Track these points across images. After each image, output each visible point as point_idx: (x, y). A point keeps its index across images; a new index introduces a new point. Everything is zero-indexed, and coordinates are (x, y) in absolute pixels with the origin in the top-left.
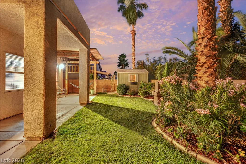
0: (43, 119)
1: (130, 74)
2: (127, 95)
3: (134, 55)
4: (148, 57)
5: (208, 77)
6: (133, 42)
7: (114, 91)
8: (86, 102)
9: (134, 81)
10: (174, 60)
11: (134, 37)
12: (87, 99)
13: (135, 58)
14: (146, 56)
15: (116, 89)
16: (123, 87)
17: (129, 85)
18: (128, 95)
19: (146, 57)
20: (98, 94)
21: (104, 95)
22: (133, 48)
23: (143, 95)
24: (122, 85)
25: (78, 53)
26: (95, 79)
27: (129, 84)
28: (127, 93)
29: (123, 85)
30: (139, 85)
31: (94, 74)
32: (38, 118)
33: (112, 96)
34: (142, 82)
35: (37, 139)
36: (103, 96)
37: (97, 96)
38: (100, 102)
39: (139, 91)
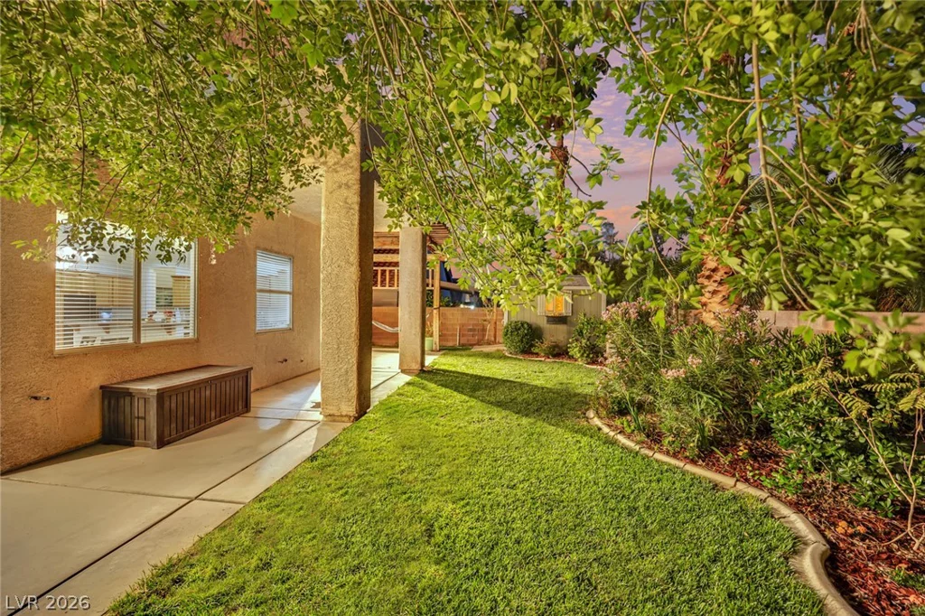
0: (355, 382)
2: (533, 353)
5: (721, 303)
7: (495, 342)
8: (416, 367)
9: (557, 314)
12: (419, 360)
15: (500, 338)
16: (523, 331)
17: (542, 326)
18: (537, 355)
20: (444, 349)
21: (463, 353)
23: (582, 355)
24: (520, 325)
25: (398, 237)
26: (435, 307)
27: (543, 323)
28: (536, 350)
29: (522, 325)
30: (574, 326)
31: (432, 291)
32: (347, 380)
33: (488, 356)
34: (585, 315)
35: (344, 419)
36: (461, 356)
37: (444, 354)
38: (453, 369)
39: (571, 343)
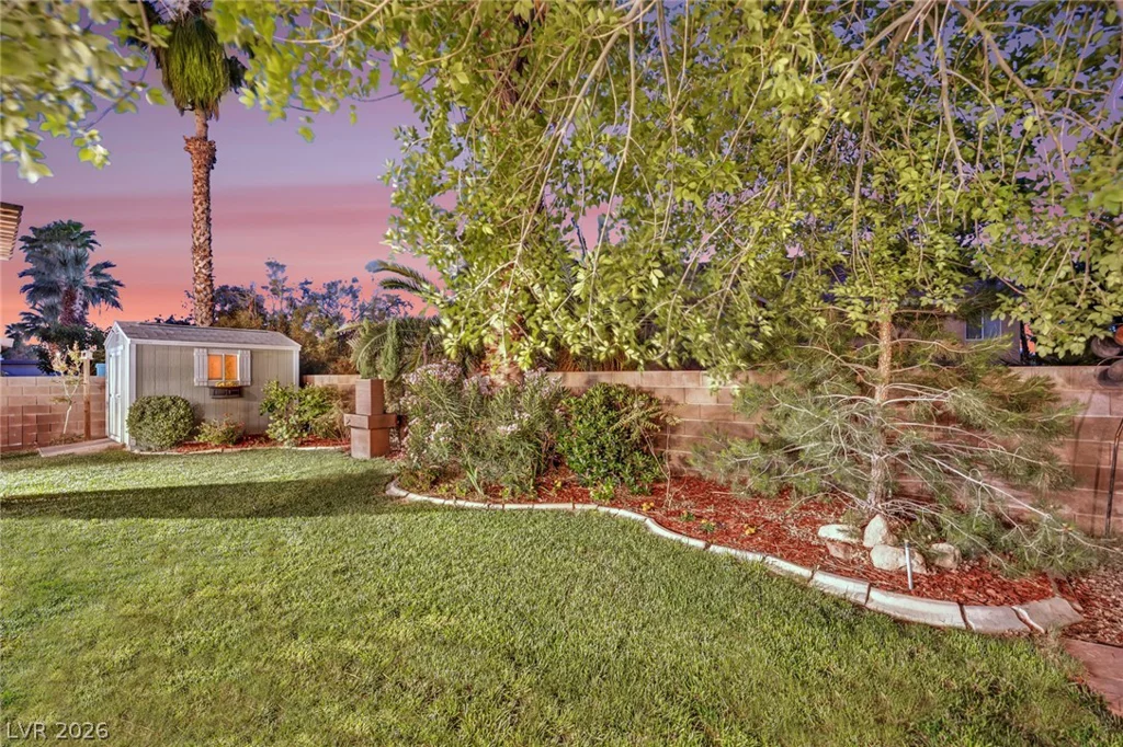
1: (208, 348)
2: (198, 444)
3: (207, 260)
4: (280, 276)
6: (201, 197)
9: (230, 384)
10: (389, 301)
11: (208, 173)
13: (210, 276)
14: (271, 272)
17: (201, 401)
18: (206, 443)
19: (270, 276)
22: (202, 225)
24: (169, 403)
34: (278, 383)
